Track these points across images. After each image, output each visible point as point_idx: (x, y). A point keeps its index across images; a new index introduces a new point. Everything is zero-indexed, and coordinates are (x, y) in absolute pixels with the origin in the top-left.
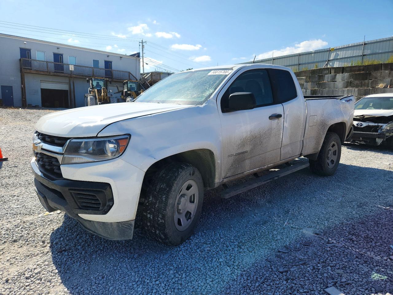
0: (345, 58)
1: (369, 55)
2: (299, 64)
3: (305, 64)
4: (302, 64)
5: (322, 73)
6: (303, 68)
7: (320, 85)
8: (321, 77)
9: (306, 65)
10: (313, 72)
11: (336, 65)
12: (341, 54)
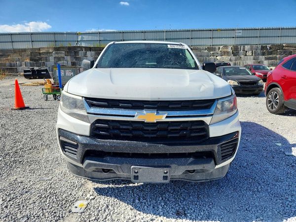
0: (88, 41)
1: (103, 40)
2: (55, 41)
3: (60, 41)
4: (58, 41)
5: (76, 50)
6: (59, 45)
7: (76, 58)
8: (76, 53)
9: (62, 43)
10: (70, 48)
11: (83, 45)
12: (86, 38)
